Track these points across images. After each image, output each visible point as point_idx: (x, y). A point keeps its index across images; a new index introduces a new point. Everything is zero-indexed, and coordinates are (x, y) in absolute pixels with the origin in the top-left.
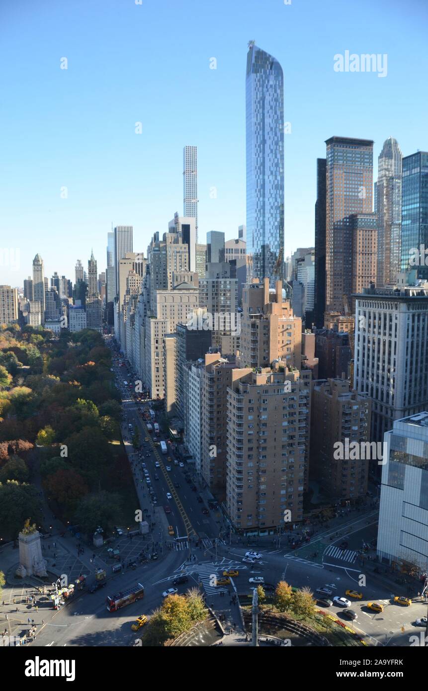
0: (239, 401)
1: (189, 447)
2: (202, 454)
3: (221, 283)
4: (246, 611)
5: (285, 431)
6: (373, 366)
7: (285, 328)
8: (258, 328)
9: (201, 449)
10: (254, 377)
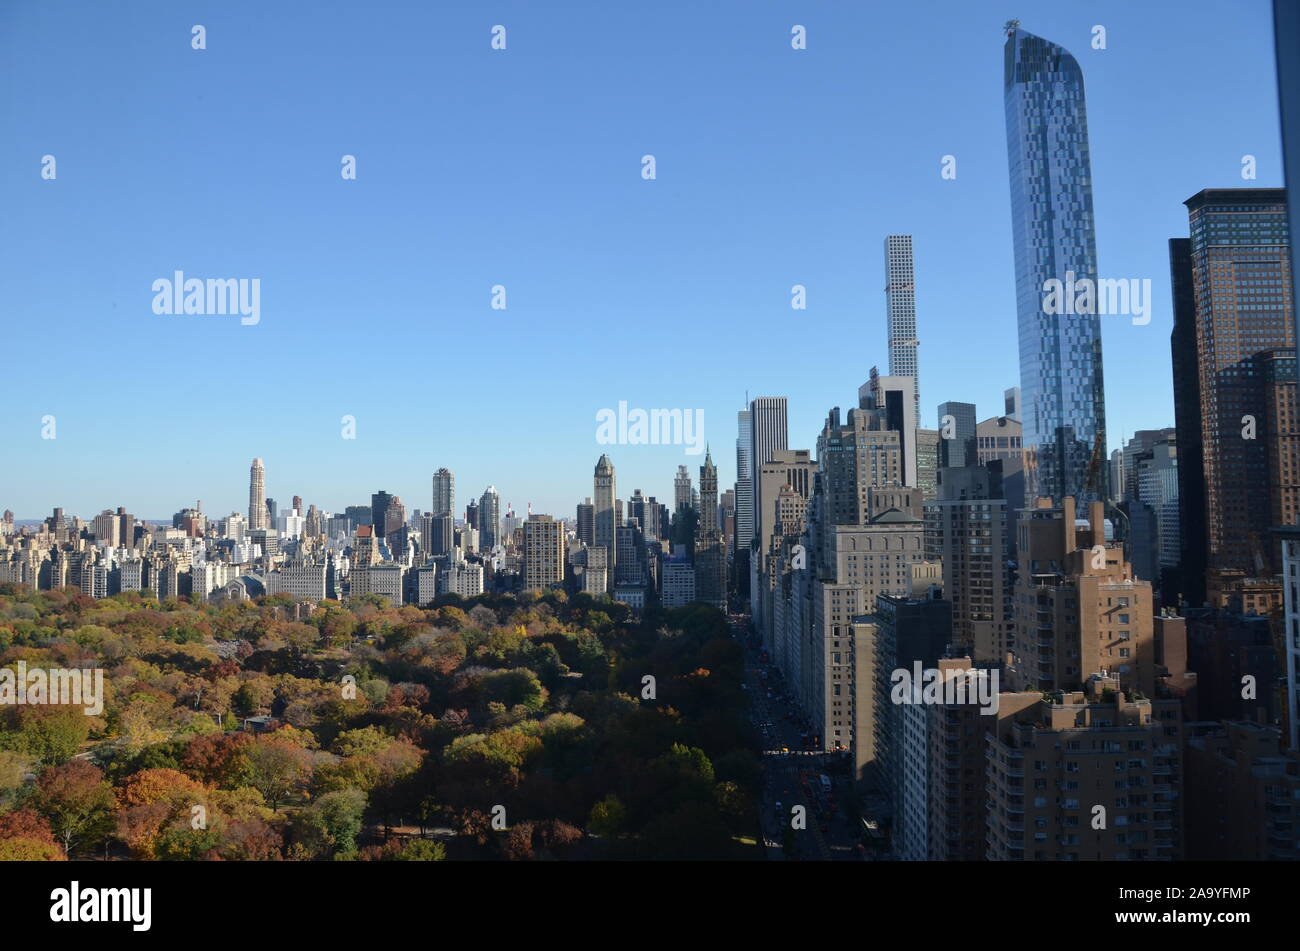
0: (1014, 763)
3: (970, 510)
5: (1122, 838)
7: (1114, 604)
8: (1052, 604)
10: (1047, 713)
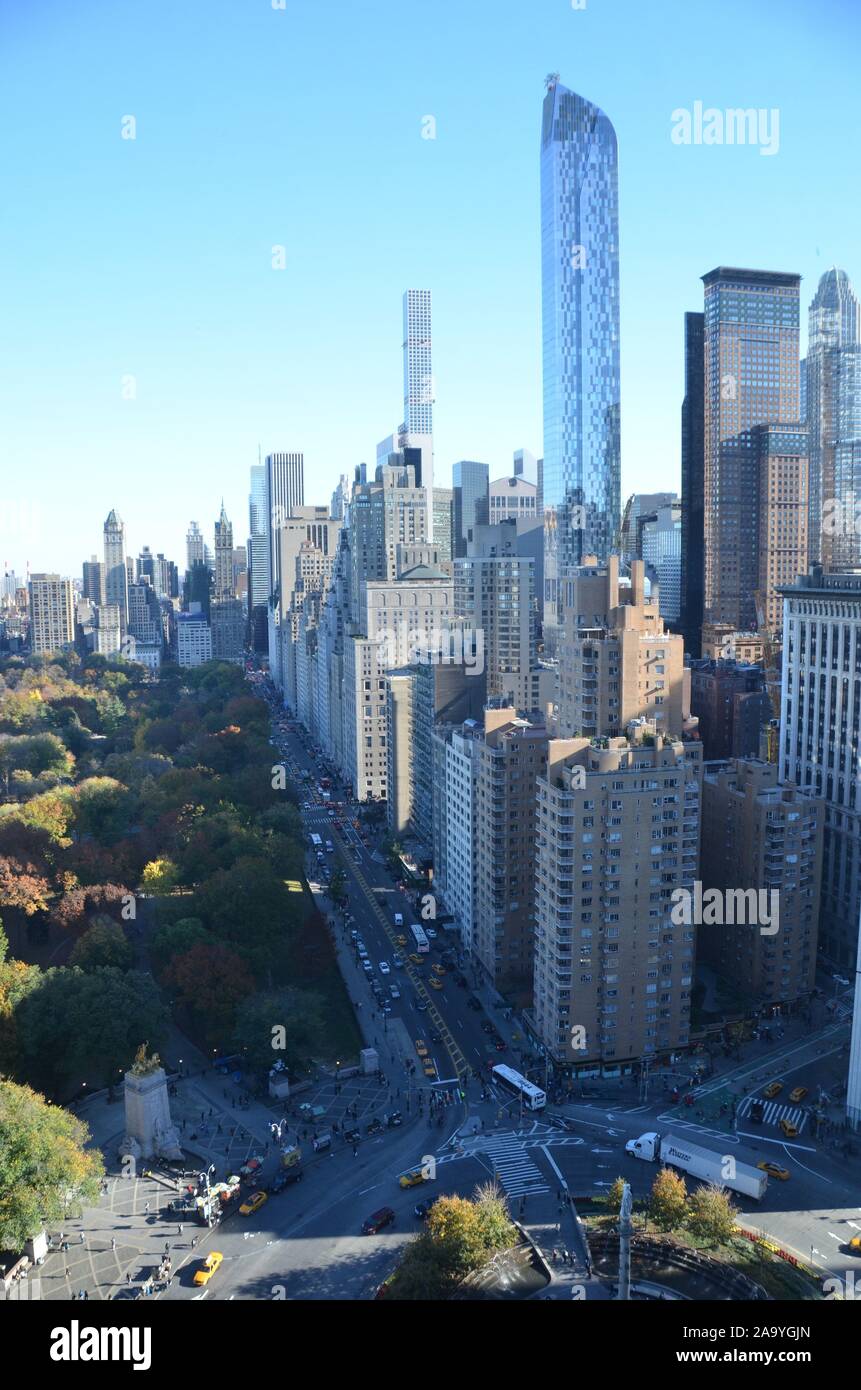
0: (564, 805)
1: (446, 898)
2: (475, 913)
3: (500, 567)
4: (591, 1229)
5: (656, 865)
6: (821, 733)
7: (652, 657)
8: (597, 657)
9: (475, 902)
10: (594, 757)
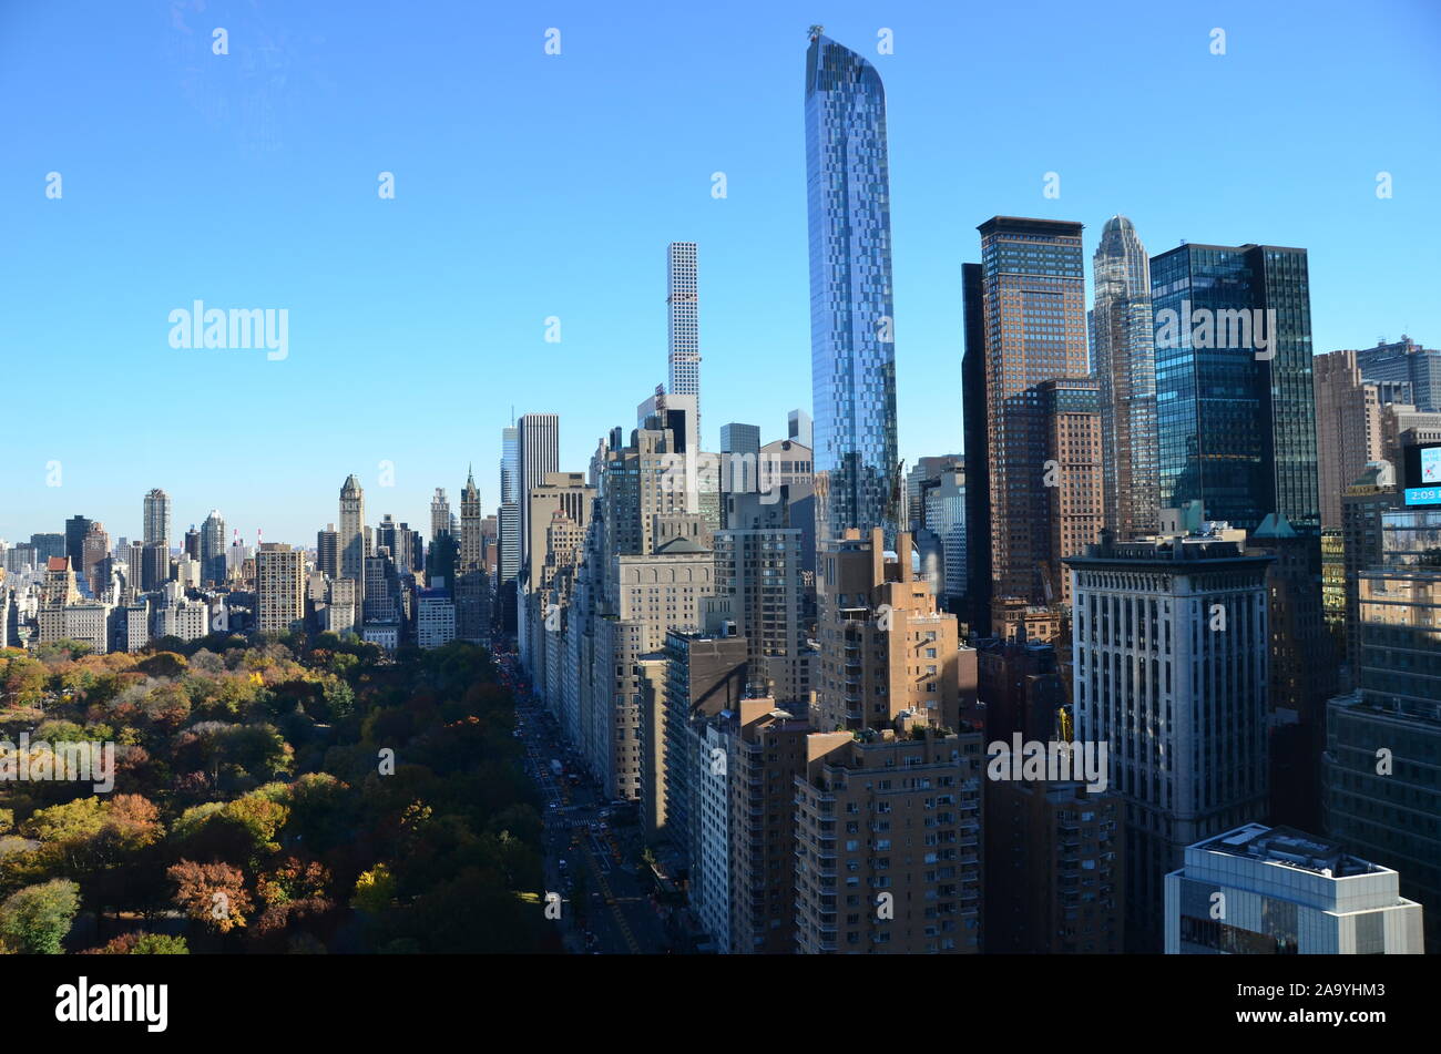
0: (825, 807)
1: (701, 914)
2: (733, 932)
3: (763, 539)
5: (931, 875)
6: (1119, 719)
7: (922, 639)
8: (860, 640)
9: (732, 918)
10: (859, 753)
